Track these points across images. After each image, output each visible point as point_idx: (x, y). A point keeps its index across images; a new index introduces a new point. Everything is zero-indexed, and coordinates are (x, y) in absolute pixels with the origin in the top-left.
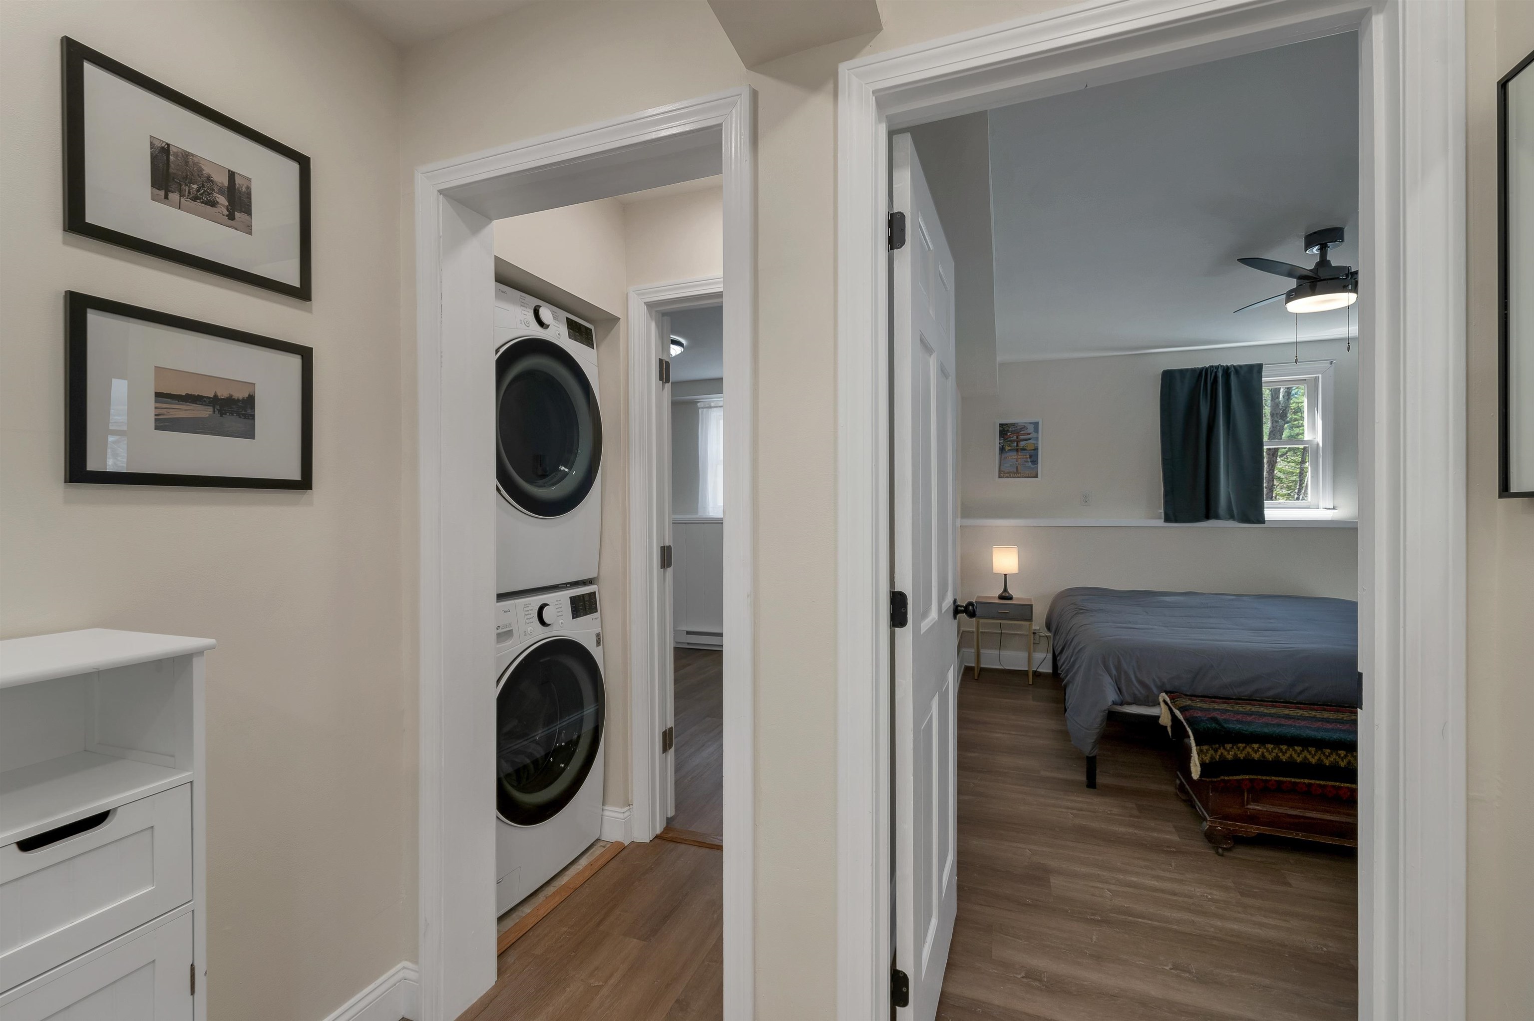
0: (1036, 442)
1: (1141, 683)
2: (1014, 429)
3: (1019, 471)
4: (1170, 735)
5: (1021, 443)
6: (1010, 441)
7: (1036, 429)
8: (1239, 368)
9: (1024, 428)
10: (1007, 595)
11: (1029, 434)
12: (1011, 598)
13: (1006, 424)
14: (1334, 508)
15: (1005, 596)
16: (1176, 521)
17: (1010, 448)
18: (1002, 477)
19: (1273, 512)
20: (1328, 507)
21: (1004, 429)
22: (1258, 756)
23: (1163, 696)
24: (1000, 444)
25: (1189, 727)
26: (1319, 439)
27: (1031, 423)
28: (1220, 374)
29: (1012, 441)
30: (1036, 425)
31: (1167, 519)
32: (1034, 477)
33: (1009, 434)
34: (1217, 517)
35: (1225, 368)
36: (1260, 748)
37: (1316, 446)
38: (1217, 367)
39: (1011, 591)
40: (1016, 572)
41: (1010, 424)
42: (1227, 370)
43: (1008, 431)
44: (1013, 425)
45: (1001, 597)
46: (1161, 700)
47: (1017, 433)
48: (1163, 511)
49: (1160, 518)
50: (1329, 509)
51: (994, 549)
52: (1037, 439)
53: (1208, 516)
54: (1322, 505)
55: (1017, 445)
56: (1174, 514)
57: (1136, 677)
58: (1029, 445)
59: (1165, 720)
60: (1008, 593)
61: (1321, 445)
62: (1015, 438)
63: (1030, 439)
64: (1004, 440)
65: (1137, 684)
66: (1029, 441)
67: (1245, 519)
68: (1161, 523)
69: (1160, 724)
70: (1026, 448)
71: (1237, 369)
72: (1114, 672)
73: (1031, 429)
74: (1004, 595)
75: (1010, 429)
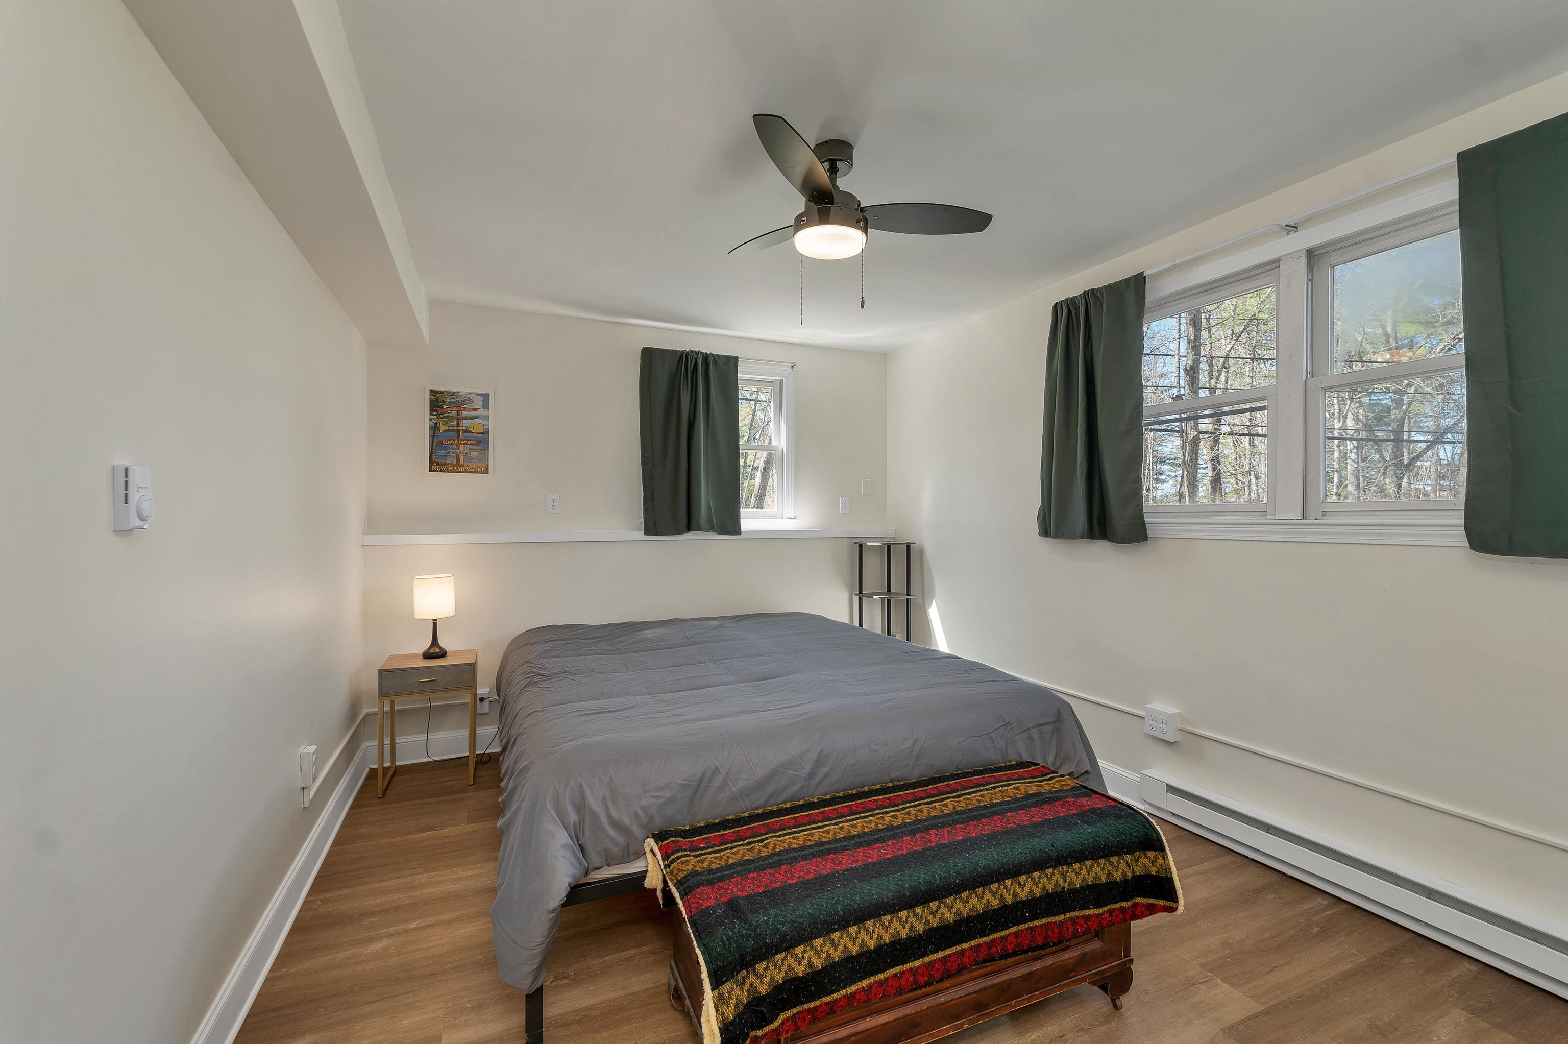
0: (485, 422)
1: (617, 825)
2: (452, 400)
3: (461, 463)
4: (661, 903)
5: (464, 421)
6: (447, 417)
7: (486, 405)
8: (717, 358)
9: (468, 400)
10: (438, 650)
11: (476, 410)
12: (443, 654)
13: (441, 392)
14: (795, 518)
15: (435, 652)
16: (657, 534)
17: (446, 428)
18: (434, 471)
19: (750, 521)
20: (791, 517)
21: (437, 399)
22: (803, 969)
23: (650, 843)
24: (430, 420)
25: (699, 946)
26: (783, 445)
27: (478, 394)
28: (700, 362)
29: (450, 418)
30: (486, 397)
31: (648, 532)
32: (483, 473)
33: (445, 407)
34: (699, 529)
35: (705, 356)
36: (805, 951)
37: (781, 450)
38: (698, 353)
39: (443, 642)
40: (451, 615)
41: (447, 392)
42: (706, 357)
43: (444, 402)
44: (452, 394)
45: (427, 656)
46: (647, 850)
47: (458, 406)
48: (643, 521)
49: (640, 530)
50: (792, 518)
51: (415, 581)
52: (487, 418)
53: (689, 529)
54: (786, 515)
55: (458, 425)
56: (653, 527)
57: (609, 817)
58: (475, 426)
59: (653, 881)
60: (440, 647)
61: (785, 451)
62: (454, 413)
63: (477, 418)
64: (438, 415)
65: (611, 832)
66: (476, 421)
67: (724, 531)
68: (640, 535)
69: (646, 888)
70: (471, 430)
71: (716, 358)
72: (573, 817)
73: (478, 402)
74: (432, 651)
75: (447, 400)
